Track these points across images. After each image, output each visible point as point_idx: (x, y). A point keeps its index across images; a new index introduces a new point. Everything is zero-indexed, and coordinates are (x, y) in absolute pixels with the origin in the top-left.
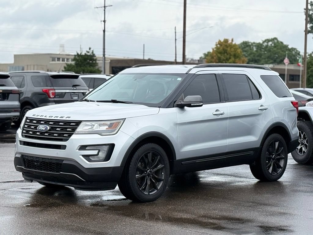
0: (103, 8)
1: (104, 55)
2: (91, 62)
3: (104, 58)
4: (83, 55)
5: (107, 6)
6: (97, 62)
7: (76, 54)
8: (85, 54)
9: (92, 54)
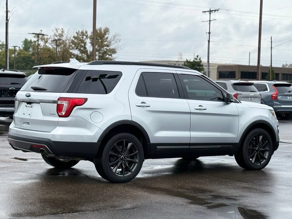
0: (209, 22)
1: (208, 61)
2: (198, 67)
3: (208, 64)
4: (191, 62)
5: (212, 20)
6: (204, 67)
7: (186, 61)
8: (194, 61)
9: (199, 61)
